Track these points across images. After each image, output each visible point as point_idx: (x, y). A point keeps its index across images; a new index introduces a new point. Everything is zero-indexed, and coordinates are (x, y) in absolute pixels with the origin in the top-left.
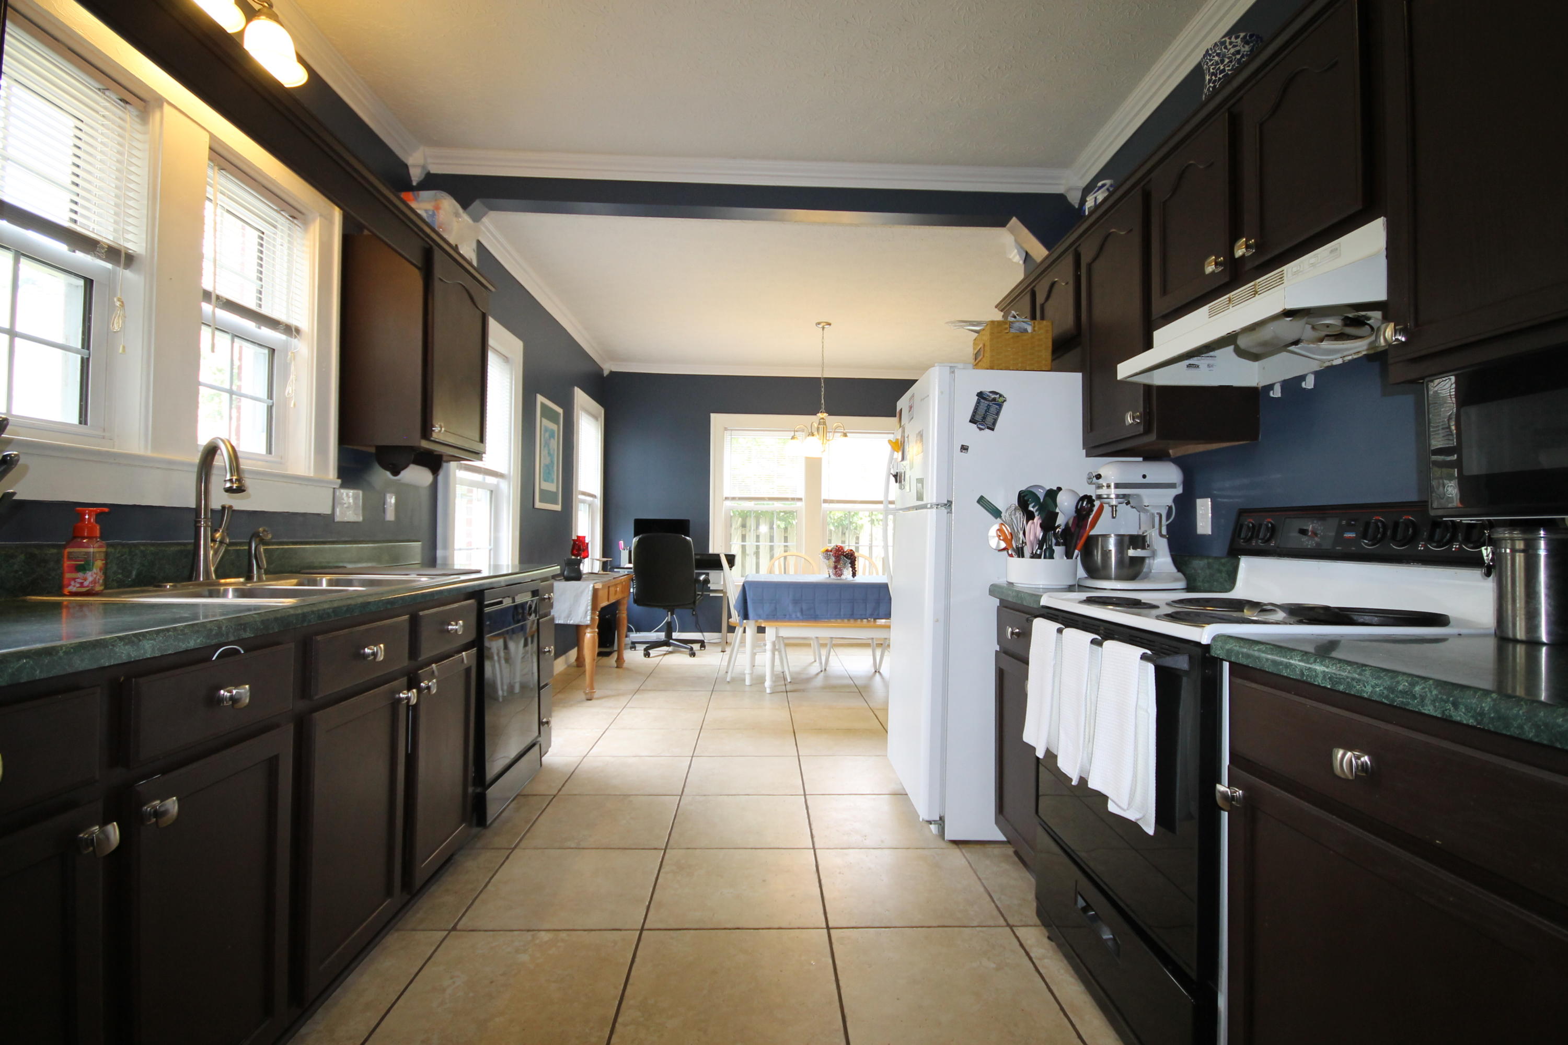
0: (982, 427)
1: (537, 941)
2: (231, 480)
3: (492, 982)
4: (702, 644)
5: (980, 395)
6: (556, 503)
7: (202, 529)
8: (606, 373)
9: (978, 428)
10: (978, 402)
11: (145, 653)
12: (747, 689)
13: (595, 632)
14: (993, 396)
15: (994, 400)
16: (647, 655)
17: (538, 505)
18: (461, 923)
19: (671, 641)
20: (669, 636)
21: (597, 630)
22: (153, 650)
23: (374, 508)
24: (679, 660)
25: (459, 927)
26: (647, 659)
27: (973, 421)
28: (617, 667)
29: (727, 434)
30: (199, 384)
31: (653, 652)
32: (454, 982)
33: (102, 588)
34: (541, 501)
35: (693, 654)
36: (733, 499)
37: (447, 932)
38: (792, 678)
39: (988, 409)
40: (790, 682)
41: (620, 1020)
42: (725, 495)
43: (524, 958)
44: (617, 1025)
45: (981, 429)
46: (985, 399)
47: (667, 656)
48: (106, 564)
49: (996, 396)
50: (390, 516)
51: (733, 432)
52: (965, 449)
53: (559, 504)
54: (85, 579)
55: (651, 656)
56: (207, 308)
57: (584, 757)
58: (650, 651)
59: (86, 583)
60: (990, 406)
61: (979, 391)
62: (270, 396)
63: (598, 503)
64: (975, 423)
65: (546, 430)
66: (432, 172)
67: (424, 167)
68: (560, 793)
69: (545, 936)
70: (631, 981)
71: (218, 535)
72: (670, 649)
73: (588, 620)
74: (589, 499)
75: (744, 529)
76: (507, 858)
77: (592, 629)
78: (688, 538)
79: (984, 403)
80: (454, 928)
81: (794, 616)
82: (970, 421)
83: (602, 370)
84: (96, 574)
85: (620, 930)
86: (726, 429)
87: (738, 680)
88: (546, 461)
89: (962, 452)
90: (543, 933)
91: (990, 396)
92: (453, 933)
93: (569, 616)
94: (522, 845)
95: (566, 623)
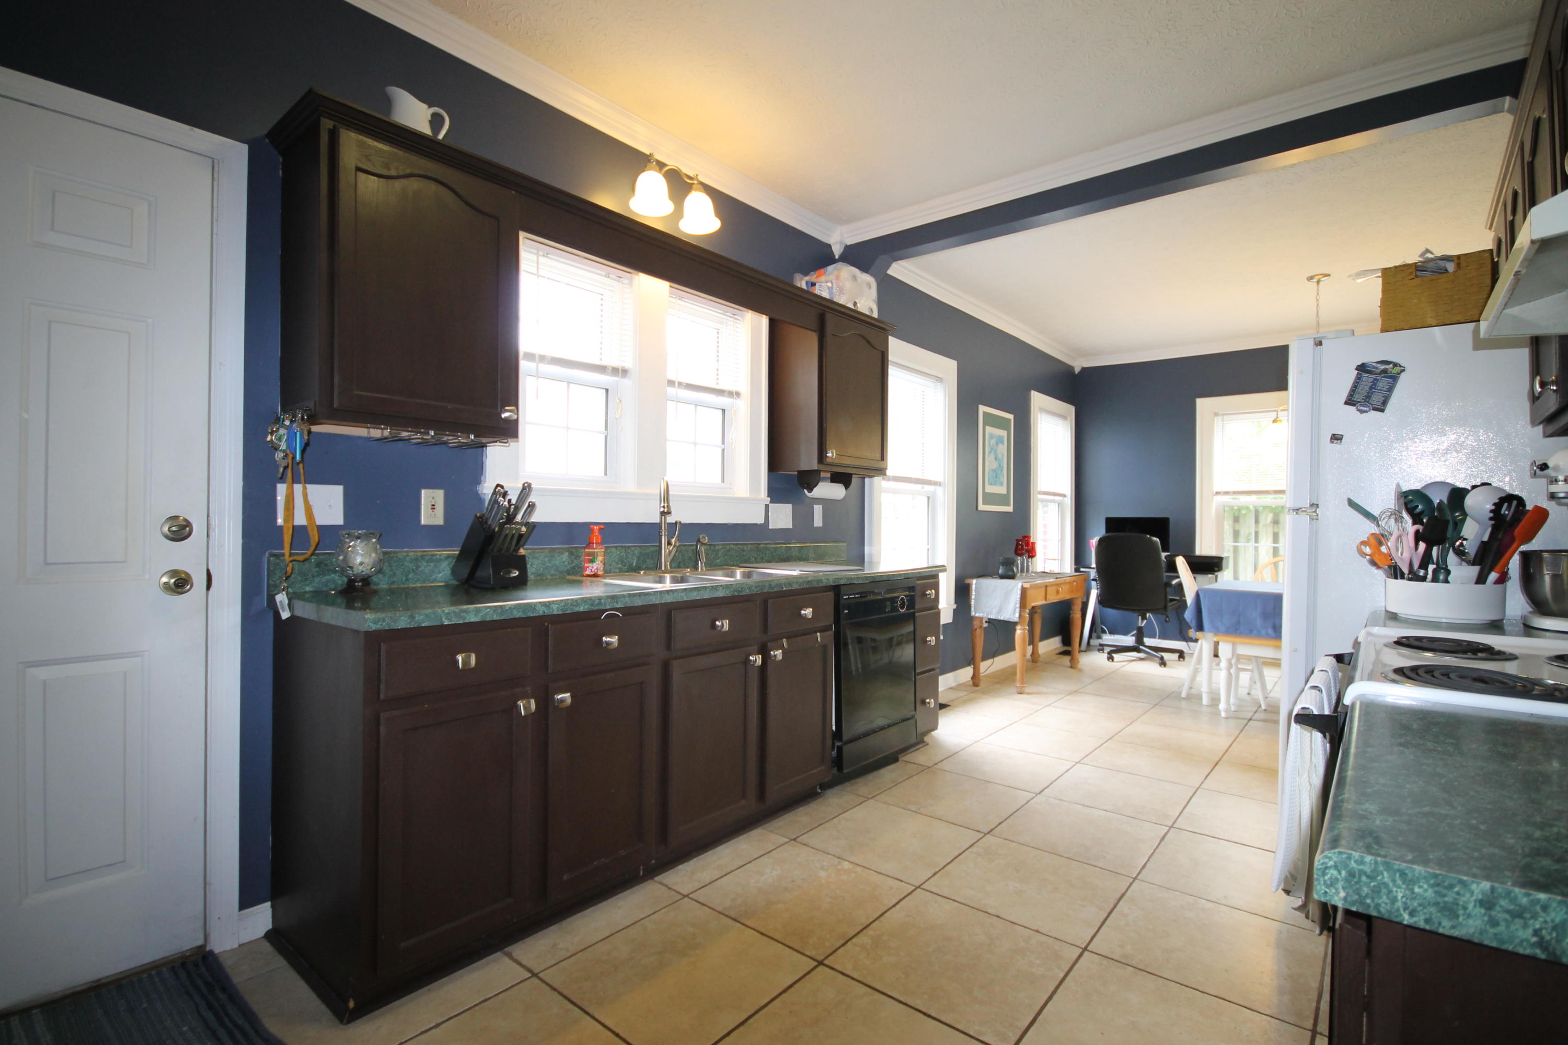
0: (1365, 409)
1: (839, 867)
2: (664, 507)
3: (793, 881)
4: (1181, 655)
5: (1362, 368)
6: (1008, 505)
7: (663, 536)
8: (1077, 370)
9: (1358, 410)
10: (1358, 379)
11: (553, 611)
12: (1204, 709)
13: (1024, 629)
14: (1383, 367)
15: (1385, 371)
16: (1111, 658)
17: (981, 507)
18: (802, 837)
19: (1141, 647)
20: (1139, 641)
21: (1027, 628)
22: (558, 610)
23: (802, 517)
24: (1147, 669)
25: (798, 840)
26: (1110, 663)
27: (1350, 402)
28: (1071, 667)
29: (1218, 420)
30: (667, 440)
31: (1116, 657)
32: (771, 872)
33: (602, 573)
34: (984, 503)
35: (1163, 663)
36: (1226, 493)
37: (788, 840)
38: (1268, 705)
39: (1375, 384)
40: (1265, 710)
41: (854, 940)
42: (1215, 490)
43: (823, 874)
44: (850, 942)
45: (1362, 412)
46: (1370, 372)
47: (1134, 663)
48: (604, 559)
49: (1387, 367)
50: (818, 522)
51: (1225, 417)
52: (1337, 439)
53: (1010, 506)
54: (593, 567)
55: (1115, 660)
56: (671, 391)
57: (976, 742)
58: (1114, 655)
59: (593, 570)
60: (1377, 380)
61: (1359, 363)
62: (723, 443)
63: (1069, 502)
64: (1354, 405)
65: (992, 436)
66: (848, 244)
67: (841, 243)
68: (935, 766)
69: (846, 865)
70: (882, 918)
71: (673, 540)
72: (1142, 655)
73: (1015, 618)
74: (1060, 498)
75: (1276, 526)
76: (860, 804)
77: (1021, 625)
78: (1154, 539)
79: (1367, 379)
80: (795, 840)
81: (1263, 632)
82: (1346, 403)
83: (1073, 368)
84: (598, 564)
85: (902, 881)
86: (1216, 414)
87: (1194, 697)
88: (995, 465)
89: (1332, 442)
90: (846, 863)
91: (1377, 368)
92: (793, 842)
93: (999, 612)
94: (877, 798)
95: (997, 618)
